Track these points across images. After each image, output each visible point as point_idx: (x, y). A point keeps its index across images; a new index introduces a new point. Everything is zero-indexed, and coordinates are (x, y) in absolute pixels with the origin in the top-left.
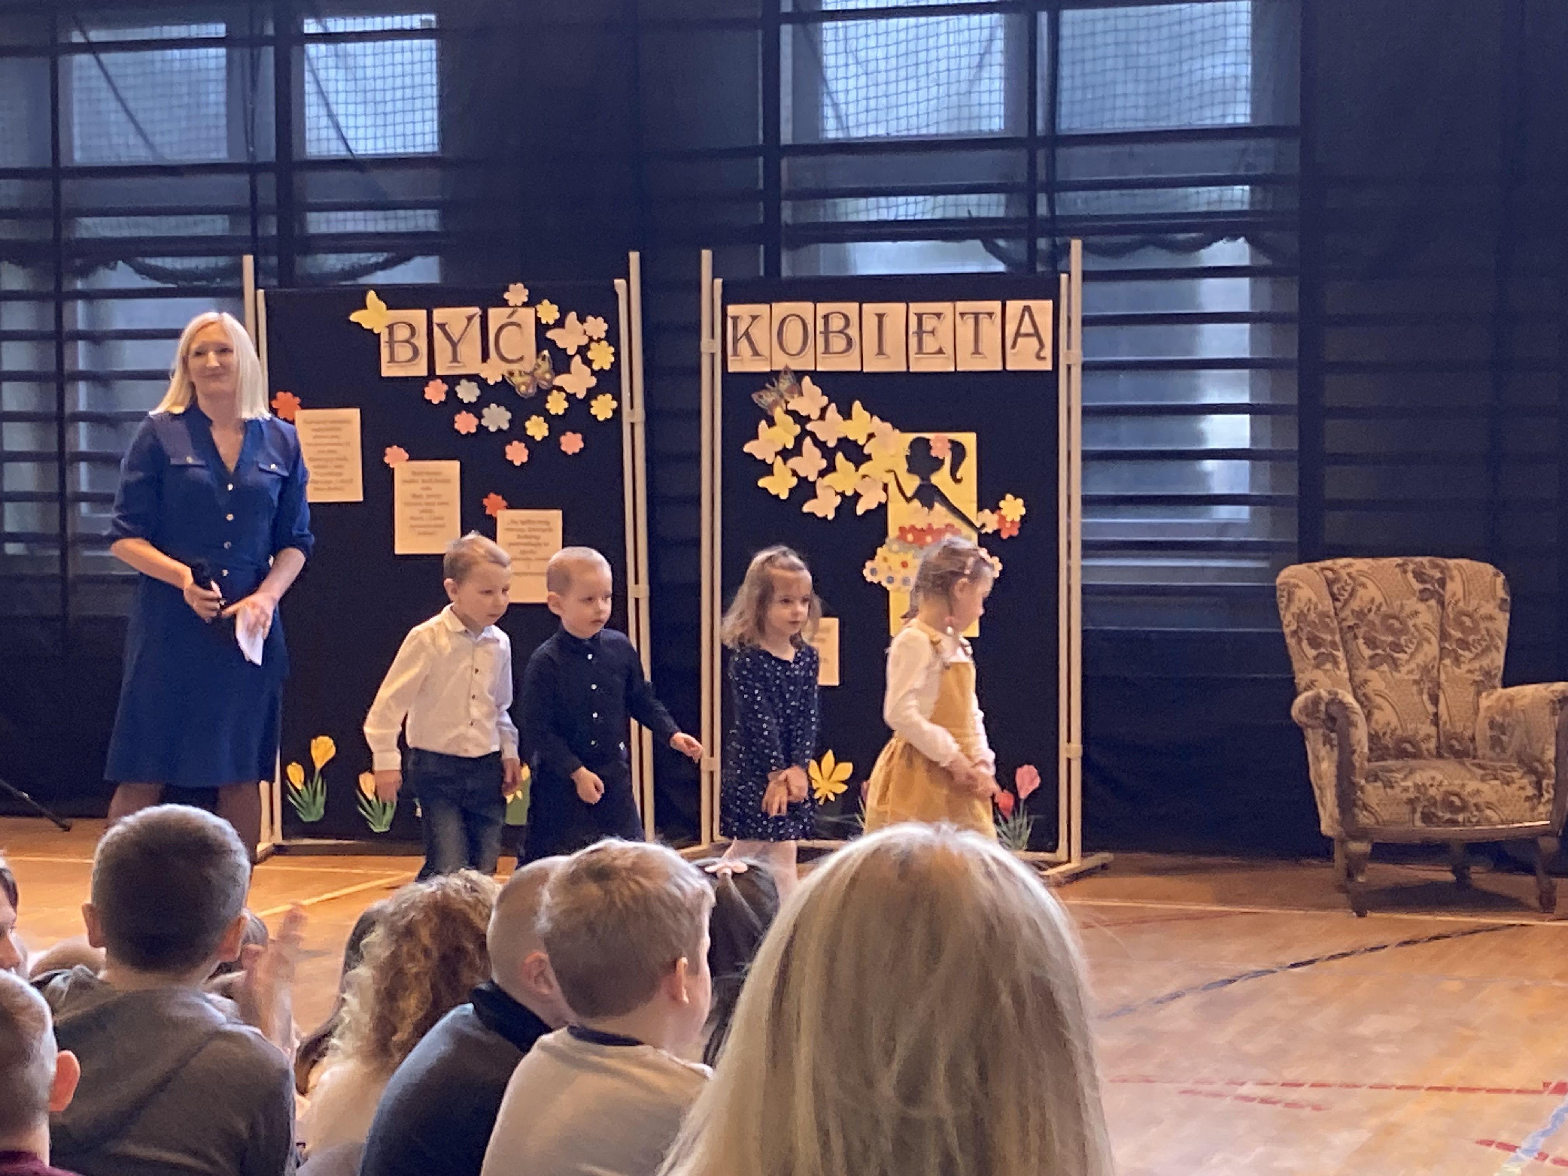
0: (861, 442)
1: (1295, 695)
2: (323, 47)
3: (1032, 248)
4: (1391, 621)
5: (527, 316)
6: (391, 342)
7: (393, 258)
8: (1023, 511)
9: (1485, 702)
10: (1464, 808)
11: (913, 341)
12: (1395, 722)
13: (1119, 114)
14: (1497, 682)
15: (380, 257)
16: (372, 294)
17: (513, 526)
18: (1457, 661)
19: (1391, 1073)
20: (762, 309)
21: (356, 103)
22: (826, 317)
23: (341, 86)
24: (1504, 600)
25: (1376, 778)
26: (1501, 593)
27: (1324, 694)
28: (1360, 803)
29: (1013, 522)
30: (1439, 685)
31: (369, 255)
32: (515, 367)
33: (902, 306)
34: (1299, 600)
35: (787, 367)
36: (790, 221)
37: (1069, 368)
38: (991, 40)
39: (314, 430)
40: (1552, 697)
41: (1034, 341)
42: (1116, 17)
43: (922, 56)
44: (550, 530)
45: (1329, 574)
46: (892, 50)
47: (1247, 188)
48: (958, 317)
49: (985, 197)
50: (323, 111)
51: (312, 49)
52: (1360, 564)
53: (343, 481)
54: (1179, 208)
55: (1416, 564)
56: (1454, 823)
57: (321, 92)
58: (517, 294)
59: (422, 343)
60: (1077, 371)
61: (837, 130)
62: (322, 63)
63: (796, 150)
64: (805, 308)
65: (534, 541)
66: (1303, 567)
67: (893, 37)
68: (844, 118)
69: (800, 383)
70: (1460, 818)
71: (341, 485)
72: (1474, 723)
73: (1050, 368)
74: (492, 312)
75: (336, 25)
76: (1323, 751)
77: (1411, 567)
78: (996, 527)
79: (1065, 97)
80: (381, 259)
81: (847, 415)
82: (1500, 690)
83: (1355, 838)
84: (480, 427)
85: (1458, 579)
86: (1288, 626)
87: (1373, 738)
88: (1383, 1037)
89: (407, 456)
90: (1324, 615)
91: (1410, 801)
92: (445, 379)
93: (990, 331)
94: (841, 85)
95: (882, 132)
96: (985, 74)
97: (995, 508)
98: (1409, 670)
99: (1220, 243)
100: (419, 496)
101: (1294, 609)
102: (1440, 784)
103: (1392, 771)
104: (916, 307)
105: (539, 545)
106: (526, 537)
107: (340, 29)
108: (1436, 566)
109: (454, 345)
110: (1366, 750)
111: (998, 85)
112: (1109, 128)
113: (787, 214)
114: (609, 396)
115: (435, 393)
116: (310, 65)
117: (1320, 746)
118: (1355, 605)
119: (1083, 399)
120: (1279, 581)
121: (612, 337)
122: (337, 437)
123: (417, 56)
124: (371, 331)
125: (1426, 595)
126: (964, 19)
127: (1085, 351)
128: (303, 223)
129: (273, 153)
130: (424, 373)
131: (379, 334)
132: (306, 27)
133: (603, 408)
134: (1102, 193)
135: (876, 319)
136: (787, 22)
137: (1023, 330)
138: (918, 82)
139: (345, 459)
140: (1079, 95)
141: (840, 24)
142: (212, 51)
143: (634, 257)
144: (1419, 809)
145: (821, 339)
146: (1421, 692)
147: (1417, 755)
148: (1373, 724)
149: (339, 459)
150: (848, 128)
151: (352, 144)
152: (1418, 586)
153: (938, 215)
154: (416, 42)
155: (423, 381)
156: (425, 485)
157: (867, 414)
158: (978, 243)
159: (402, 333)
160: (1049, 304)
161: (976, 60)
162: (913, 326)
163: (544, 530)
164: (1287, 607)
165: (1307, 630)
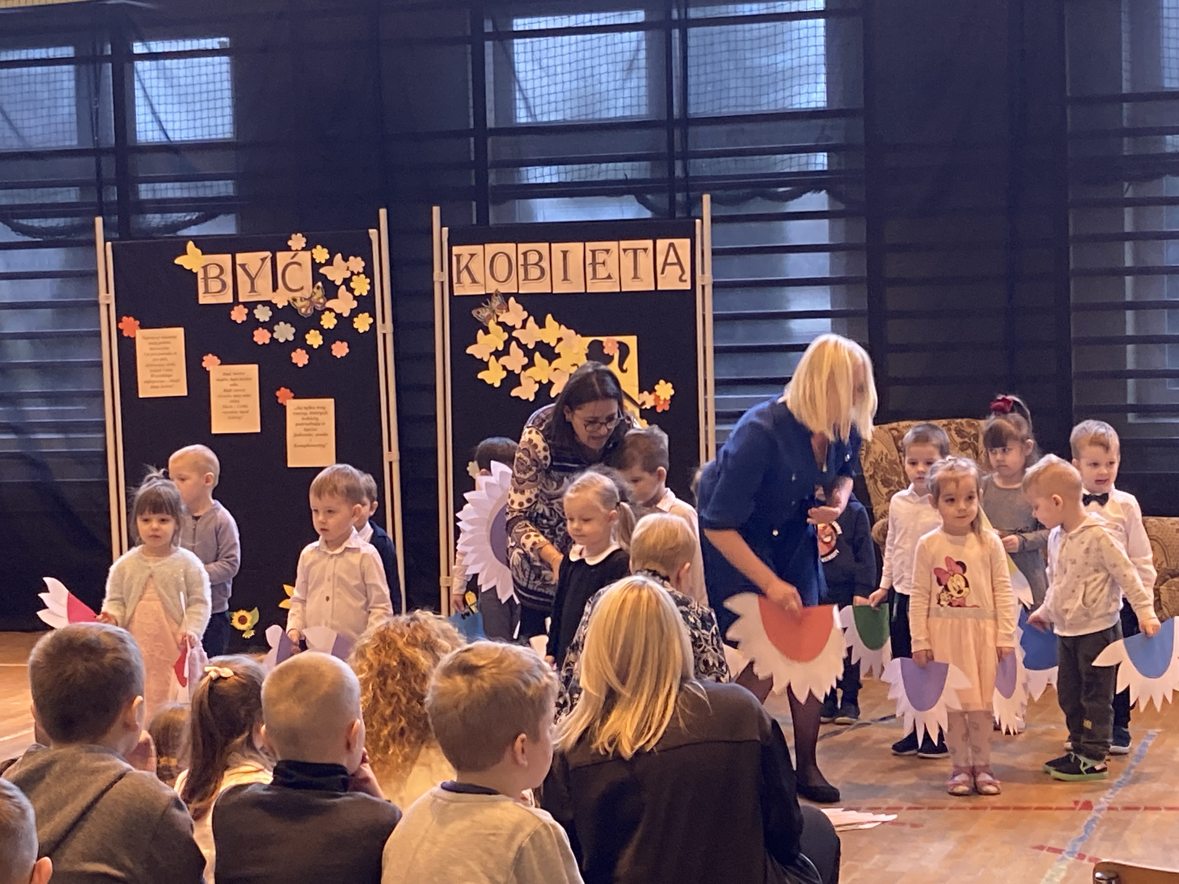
0: (553, 344)
2: (147, 63)
3: (672, 200)
5: (305, 257)
6: (206, 278)
7: (203, 216)
8: (672, 392)
11: (589, 269)
13: (732, 102)
15: (194, 216)
16: (190, 245)
17: (299, 411)
20: (477, 249)
21: (173, 104)
22: (525, 254)
23: (162, 91)
29: (665, 400)
31: (185, 214)
32: (297, 295)
33: (580, 245)
34: (875, 453)
35: (497, 290)
36: (495, 184)
37: (703, 287)
38: (638, 50)
39: (150, 343)
41: (677, 267)
42: (728, 32)
43: (588, 63)
44: (326, 413)
45: (895, 433)
46: (566, 59)
47: (825, 154)
48: (622, 252)
49: (636, 164)
50: (148, 110)
51: (139, 65)
53: (172, 381)
54: (778, 169)
55: (957, 424)
57: (146, 96)
58: (297, 241)
59: (228, 279)
60: (709, 290)
61: (527, 117)
62: (147, 75)
63: (497, 132)
64: (509, 248)
65: (314, 421)
67: (566, 50)
68: (532, 109)
69: (507, 302)
71: (171, 384)
73: (689, 288)
74: (280, 255)
75: (157, 47)
77: (953, 426)
78: (653, 404)
79: (692, 90)
80: (194, 217)
81: (541, 324)
84: (272, 339)
86: (867, 471)
89: (219, 361)
90: (892, 462)
92: (245, 304)
93: (645, 261)
94: (530, 85)
95: (560, 117)
96: (634, 74)
97: (652, 391)
99: (809, 194)
100: (230, 391)
101: (871, 459)
104: (590, 246)
105: (319, 424)
106: (308, 419)
107: (160, 50)
108: (971, 425)
109: (252, 280)
111: (643, 82)
112: (725, 112)
113: (492, 179)
114: (367, 314)
115: (239, 315)
116: (138, 76)
119: (714, 309)
121: (368, 272)
122: (167, 348)
123: (217, 69)
124: (191, 270)
125: (965, 446)
126: (618, 36)
127: (714, 274)
128: (137, 192)
129: (113, 141)
130: (231, 301)
131: (196, 274)
132: (134, 48)
133: (362, 324)
134: (722, 159)
135: (562, 255)
136: (488, 40)
137: (669, 261)
138: (585, 81)
139: (173, 364)
140: (702, 89)
141: (528, 40)
142: (65, 68)
143: (383, 213)
145: (521, 271)
149: (168, 365)
150: (535, 115)
151: (170, 134)
152: (959, 440)
153: (602, 178)
154: (217, 59)
155: (229, 307)
156: (232, 382)
157: (556, 324)
158: (632, 197)
159: (214, 272)
160: (688, 241)
161: (626, 66)
162: (589, 260)
163: (321, 413)
164: (866, 457)
165: (880, 474)
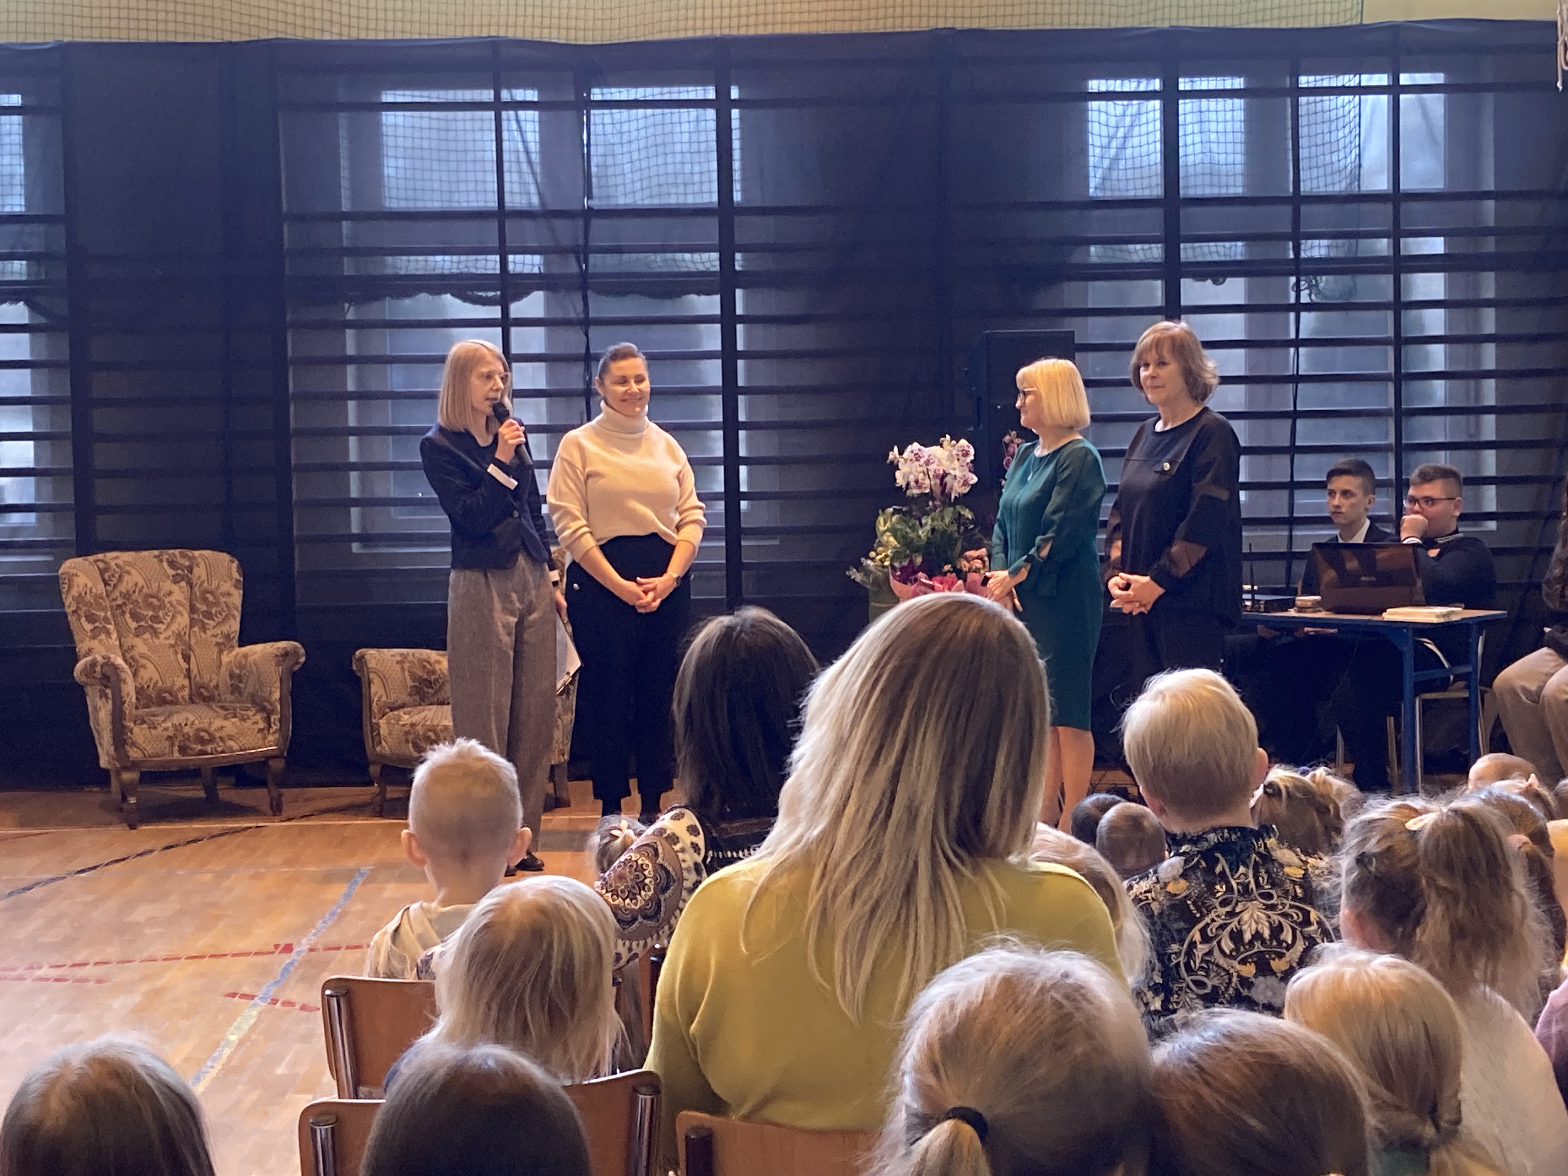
1: (77, 661)
4: (151, 600)
9: (226, 658)
10: (212, 740)
12: (156, 677)
14: (235, 642)
18: (204, 628)
19: (159, 949)
24: (237, 580)
25: (143, 722)
26: (236, 575)
27: (99, 658)
28: (129, 741)
30: (190, 648)
34: (78, 586)
40: (276, 652)
45: (101, 565)
47: (24, 262)
52: (126, 557)
55: (169, 555)
56: (205, 753)
66: (80, 560)
70: (209, 748)
72: (218, 674)
76: (100, 703)
77: (165, 557)
82: (238, 650)
83: (125, 768)
85: (202, 565)
86: (69, 606)
87: (140, 691)
88: (152, 921)
90: (97, 597)
91: (169, 738)
98: (166, 635)
99: (4, 306)
101: (74, 592)
102: (193, 723)
103: (155, 716)
108: (183, 556)
110: (134, 700)
117: (98, 699)
118: (123, 588)
120: (60, 572)
125: (178, 578)
144: (177, 743)
146: (176, 653)
147: (173, 703)
148: (140, 679)
152: (171, 572)
164: (68, 591)
165: (84, 609)
